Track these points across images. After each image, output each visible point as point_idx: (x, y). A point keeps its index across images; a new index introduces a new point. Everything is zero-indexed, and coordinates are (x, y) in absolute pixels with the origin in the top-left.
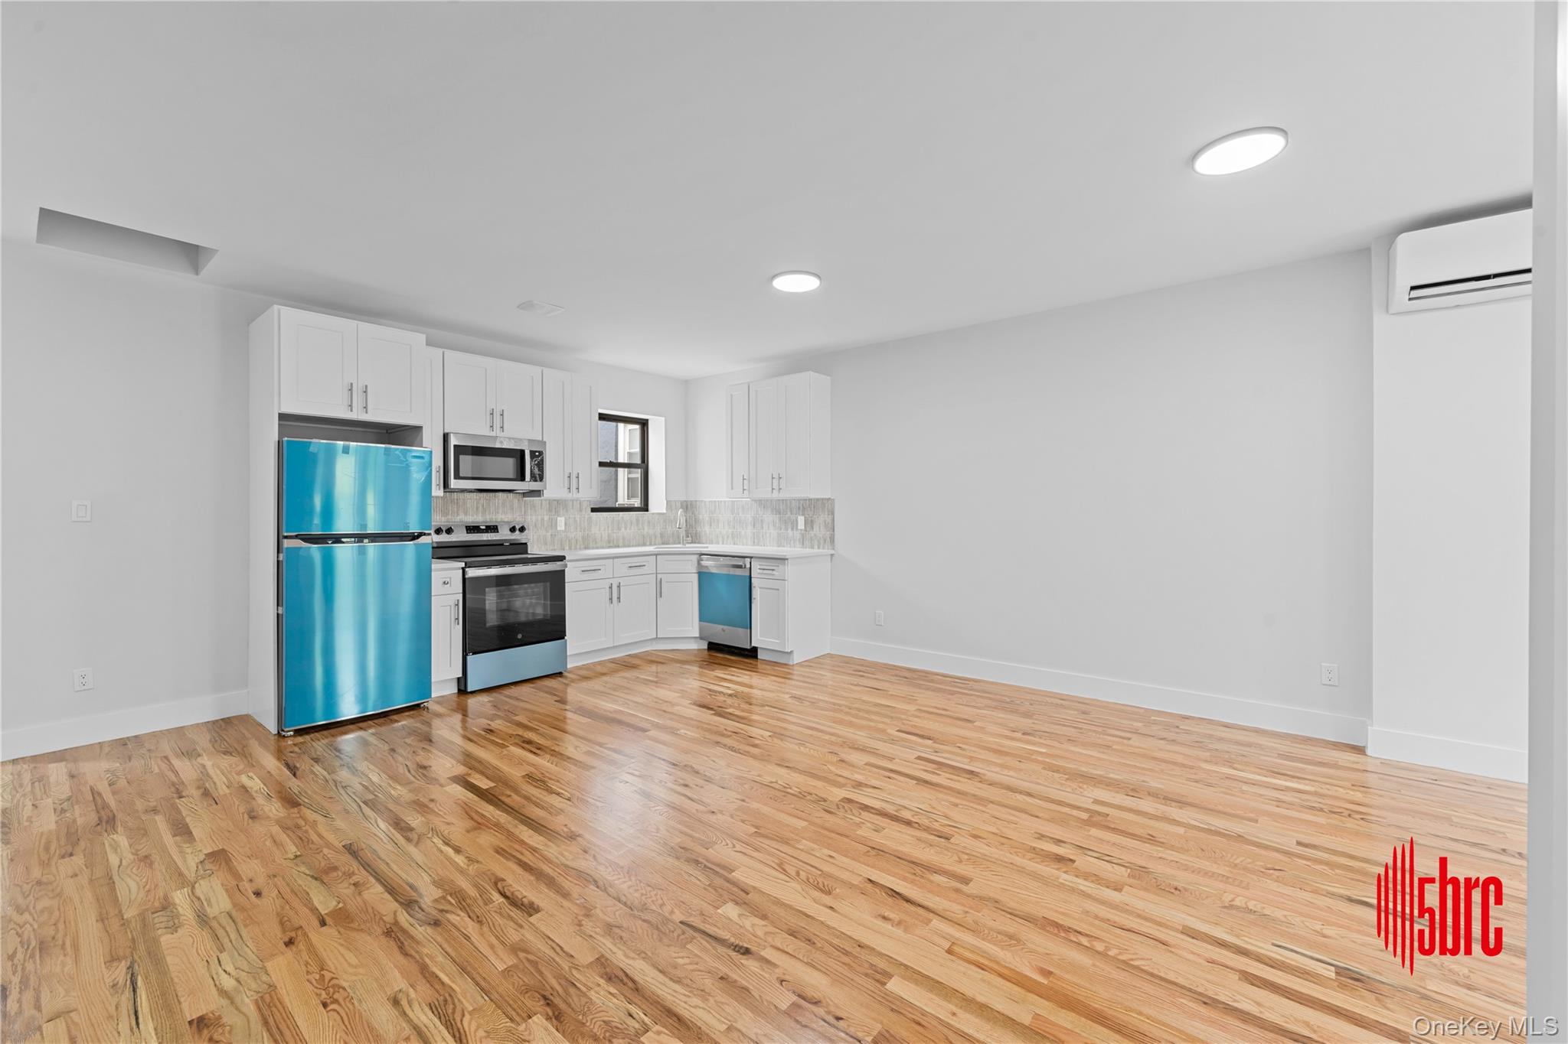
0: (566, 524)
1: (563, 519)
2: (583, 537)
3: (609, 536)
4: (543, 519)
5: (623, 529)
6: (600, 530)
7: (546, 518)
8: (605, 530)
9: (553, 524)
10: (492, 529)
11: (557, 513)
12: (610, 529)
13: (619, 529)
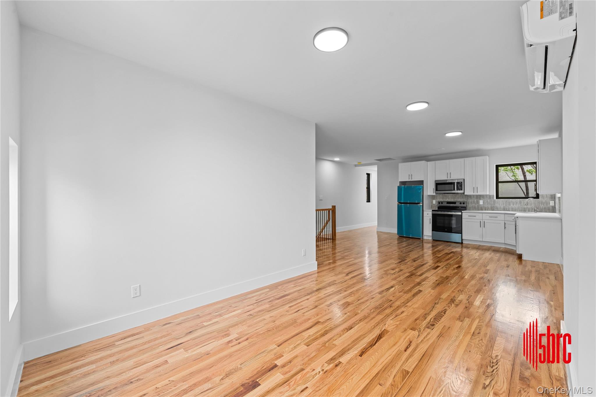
0: (483, 203)
1: (482, 201)
2: (491, 207)
3: (504, 207)
4: (474, 201)
5: (512, 205)
6: (499, 205)
7: (475, 200)
8: (502, 205)
9: (478, 202)
10: (455, 203)
11: (480, 199)
12: (504, 205)
13: (510, 205)
